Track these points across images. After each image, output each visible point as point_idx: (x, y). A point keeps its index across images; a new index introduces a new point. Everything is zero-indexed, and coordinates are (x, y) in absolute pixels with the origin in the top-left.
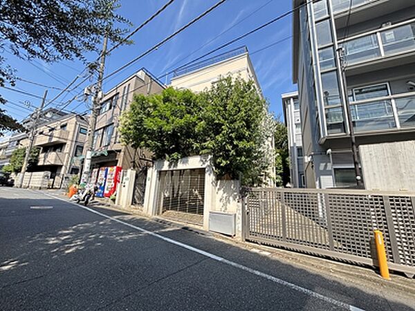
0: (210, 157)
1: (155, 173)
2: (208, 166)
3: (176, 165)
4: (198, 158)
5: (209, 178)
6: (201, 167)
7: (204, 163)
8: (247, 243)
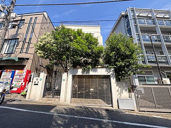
0: (112, 70)
1: (70, 76)
2: (112, 74)
4: (104, 70)
5: (113, 81)
6: (107, 74)
7: (109, 73)
8: (140, 112)
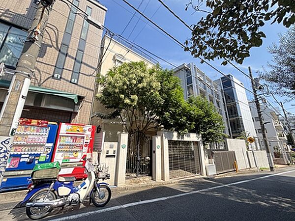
3: (183, 137)
